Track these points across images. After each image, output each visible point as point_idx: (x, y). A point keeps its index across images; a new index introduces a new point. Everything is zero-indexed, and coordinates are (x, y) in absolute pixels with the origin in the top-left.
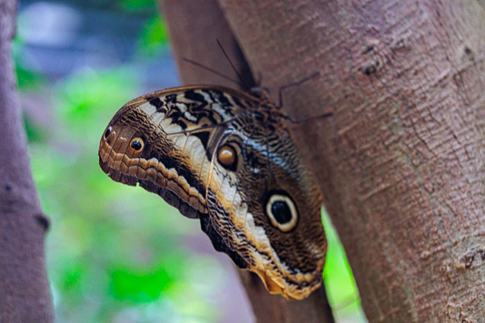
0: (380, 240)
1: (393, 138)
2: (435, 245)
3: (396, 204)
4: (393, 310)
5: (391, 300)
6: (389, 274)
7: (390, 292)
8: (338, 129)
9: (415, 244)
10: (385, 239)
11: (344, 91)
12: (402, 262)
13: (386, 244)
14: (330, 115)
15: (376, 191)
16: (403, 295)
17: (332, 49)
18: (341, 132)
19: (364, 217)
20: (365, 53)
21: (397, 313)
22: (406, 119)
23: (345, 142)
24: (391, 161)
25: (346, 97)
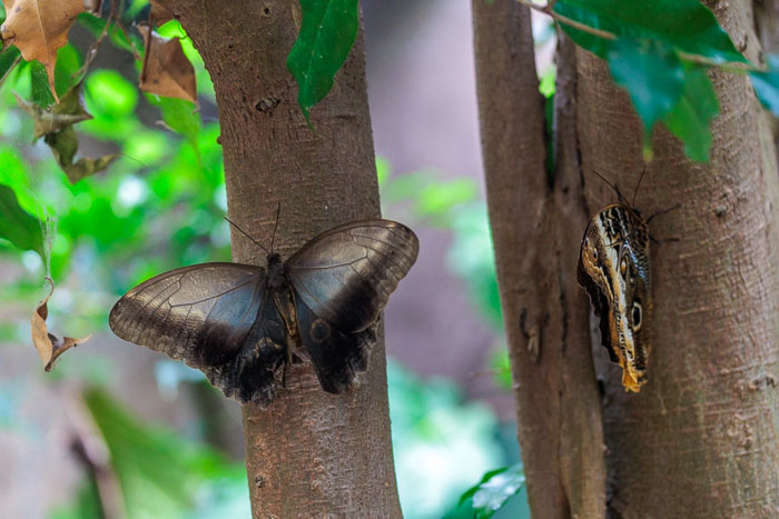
0: (685, 350)
1: (723, 272)
2: (735, 366)
3: (709, 325)
4: (679, 409)
5: (680, 400)
6: (685, 379)
7: (681, 394)
8: (679, 253)
9: (717, 361)
10: (689, 351)
11: (696, 225)
12: (700, 373)
13: (690, 355)
14: (676, 240)
15: (696, 310)
16: (693, 399)
17: (699, 189)
18: (682, 256)
19: (676, 329)
20: (721, 198)
21: (683, 413)
22: (737, 258)
23: (681, 265)
24: (716, 290)
25: (696, 230)
